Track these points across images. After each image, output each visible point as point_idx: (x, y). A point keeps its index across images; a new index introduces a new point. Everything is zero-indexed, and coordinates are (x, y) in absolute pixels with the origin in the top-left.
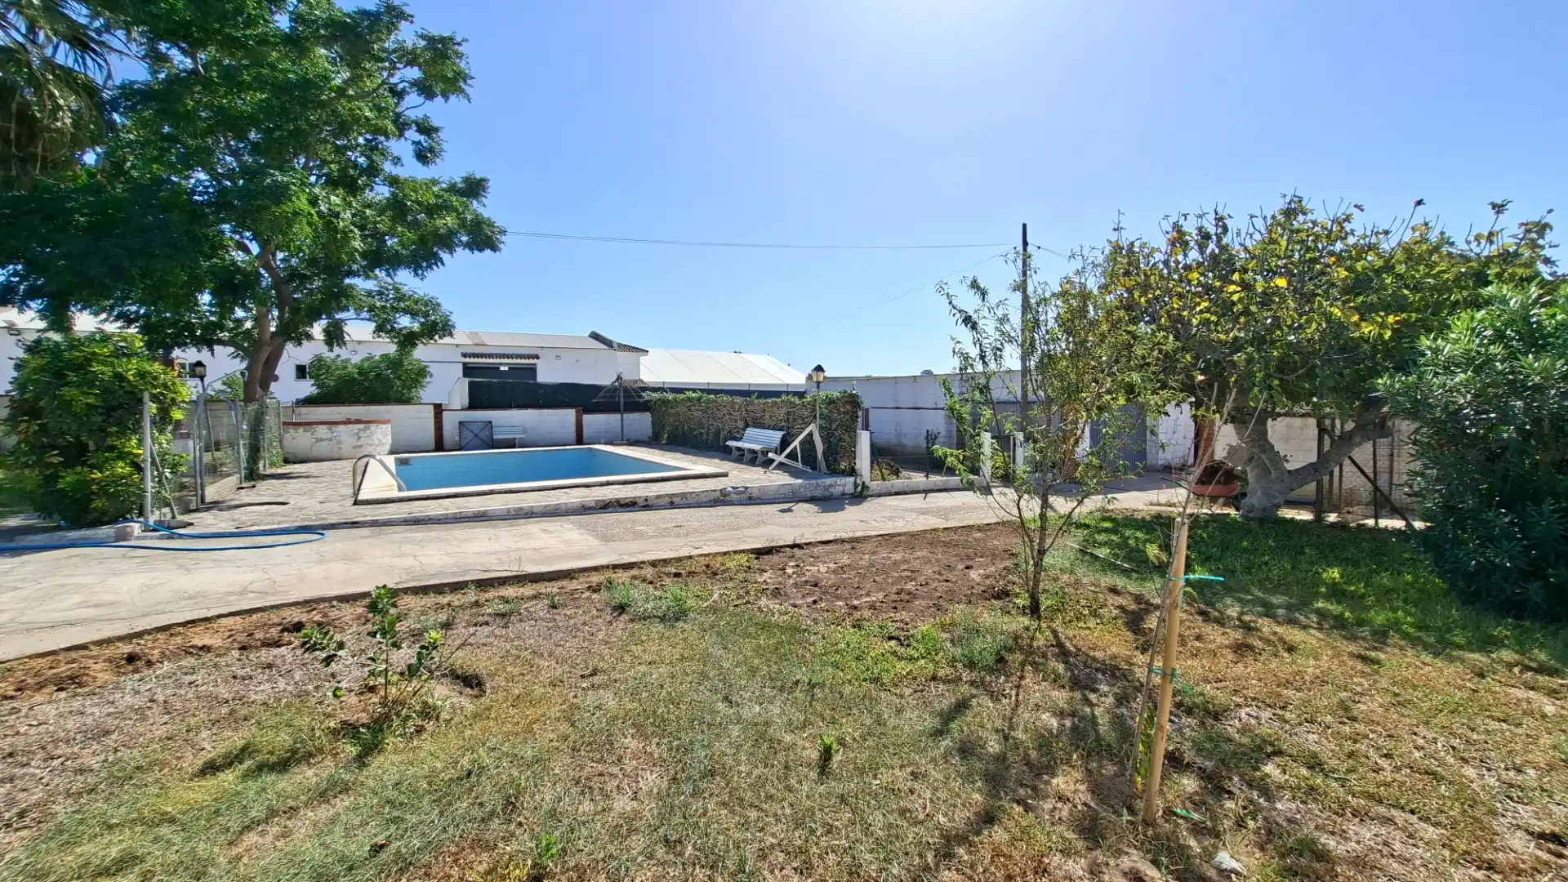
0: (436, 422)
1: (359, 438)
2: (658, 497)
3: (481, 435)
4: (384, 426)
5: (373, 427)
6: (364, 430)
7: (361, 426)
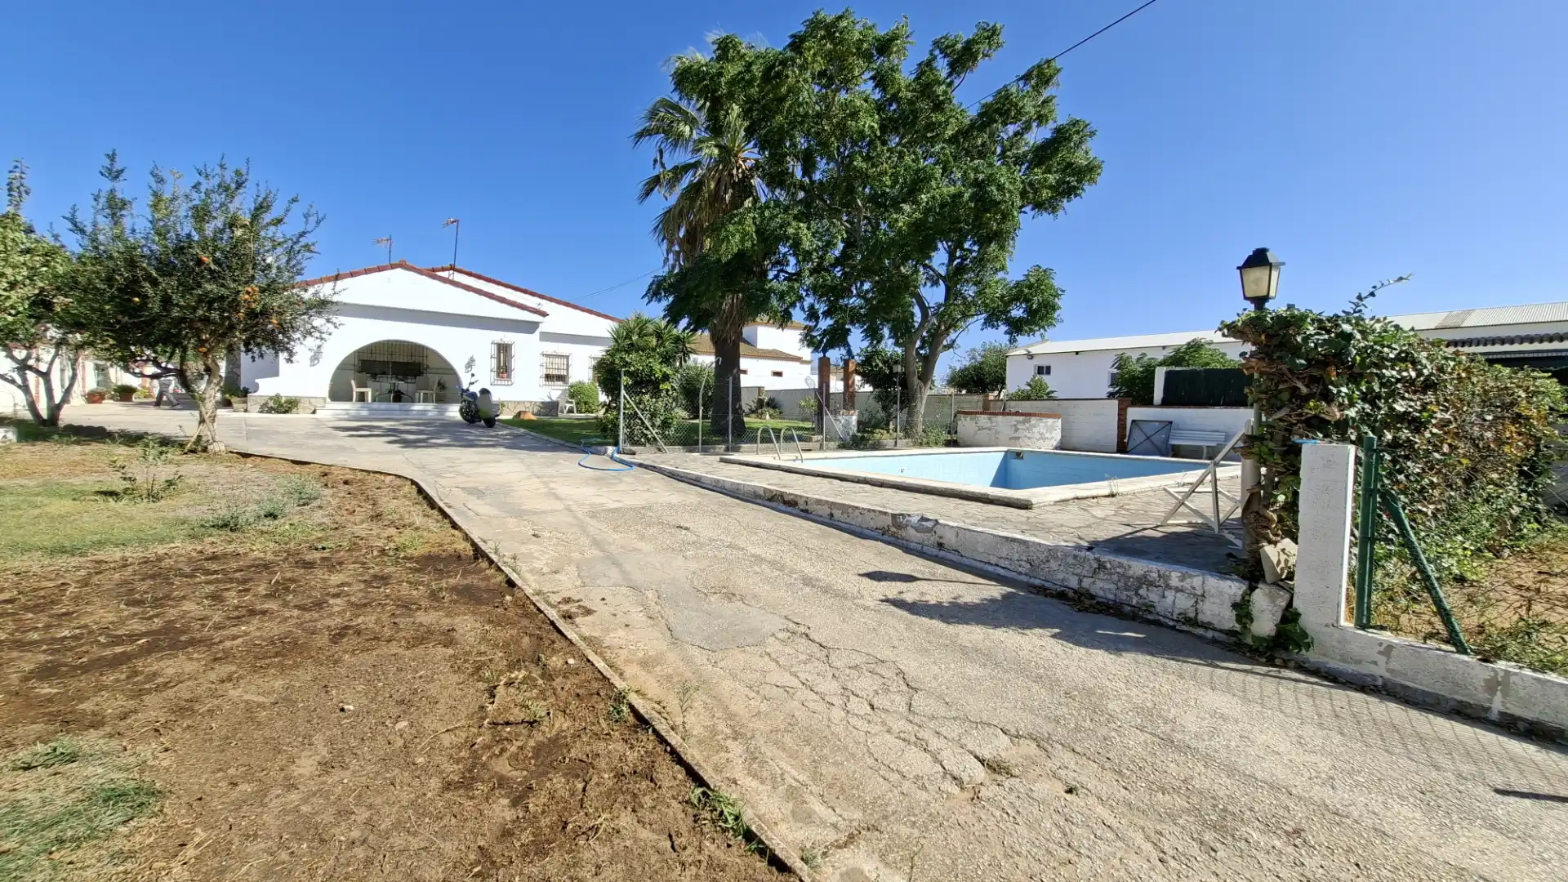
0: (1119, 420)
1: (1017, 430)
2: (819, 502)
3: (1154, 438)
4: (1050, 421)
5: (1034, 420)
6: (1024, 422)
7: (1021, 418)
